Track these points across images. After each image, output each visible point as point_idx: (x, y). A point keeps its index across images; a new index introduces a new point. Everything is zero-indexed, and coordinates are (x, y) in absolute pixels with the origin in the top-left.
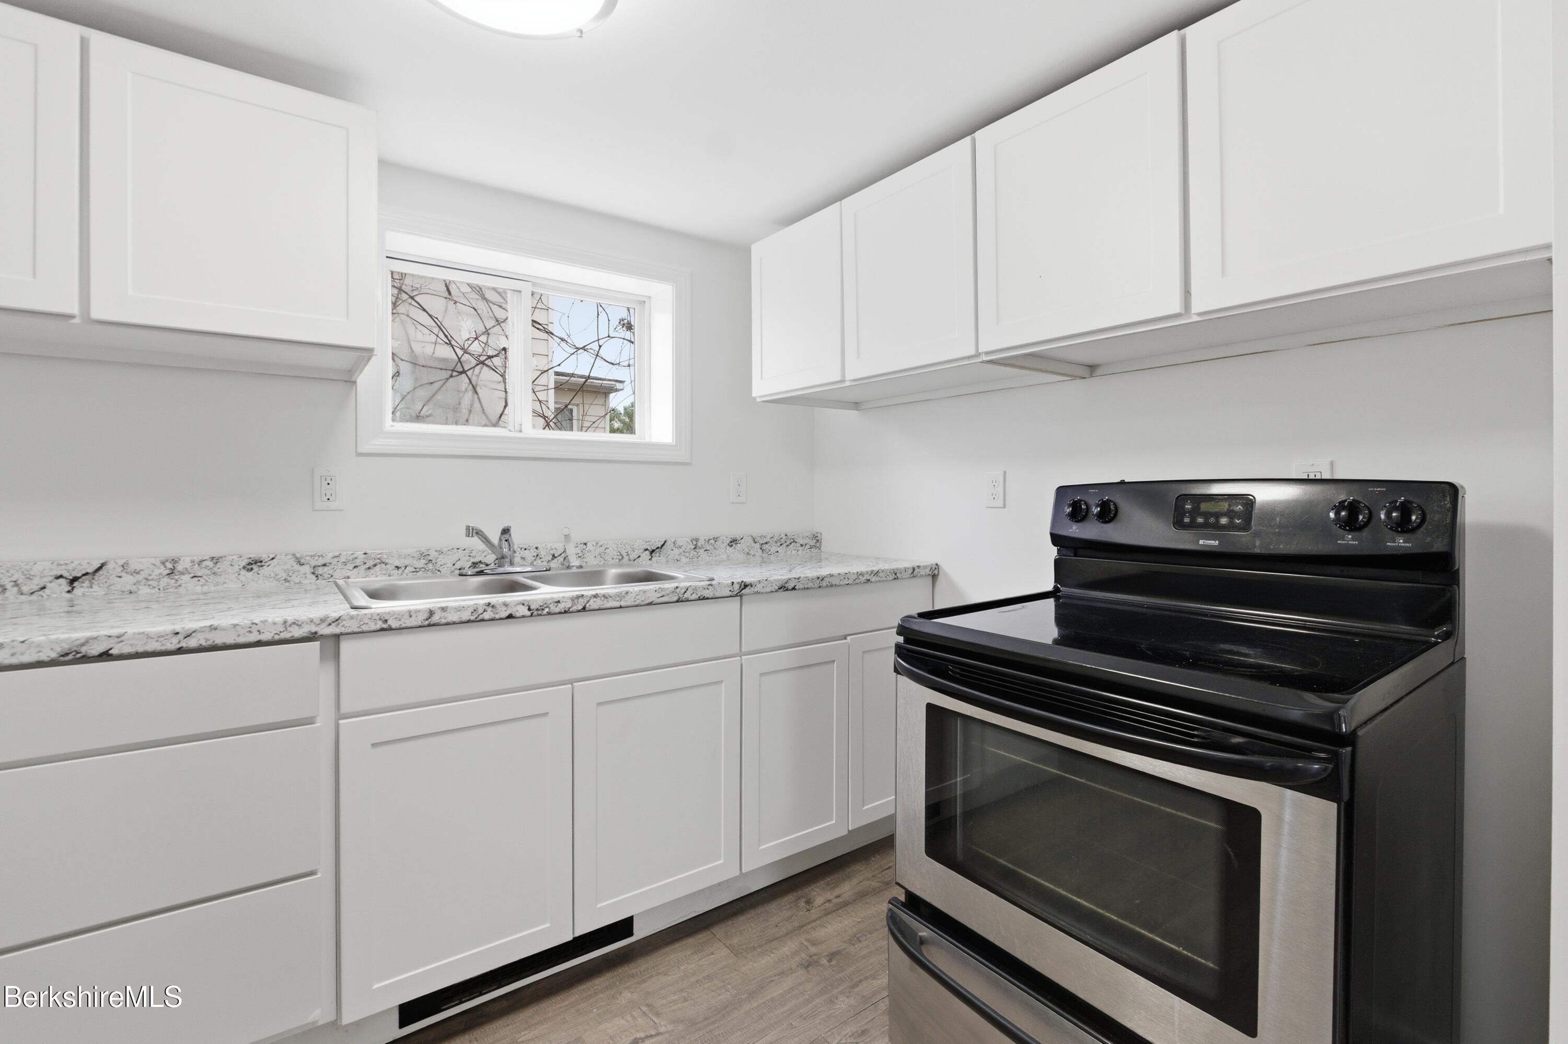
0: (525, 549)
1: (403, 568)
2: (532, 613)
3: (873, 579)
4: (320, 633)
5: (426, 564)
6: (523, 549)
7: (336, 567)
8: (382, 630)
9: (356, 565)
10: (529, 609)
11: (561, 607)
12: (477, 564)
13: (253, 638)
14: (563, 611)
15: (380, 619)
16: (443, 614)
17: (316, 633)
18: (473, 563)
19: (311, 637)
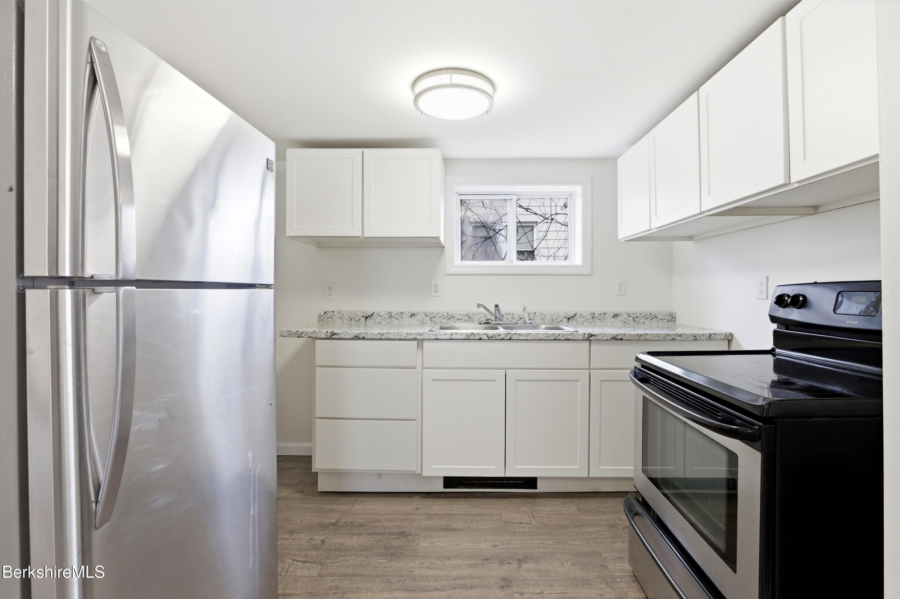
0: (508, 314)
1: (460, 320)
2: (489, 338)
3: (678, 338)
4: (417, 338)
5: (469, 319)
6: (507, 315)
7: (438, 318)
8: (436, 339)
9: (444, 317)
10: (488, 337)
11: (501, 337)
12: (488, 319)
13: (399, 337)
14: (501, 339)
15: (435, 335)
16: (456, 336)
17: (416, 338)
18: (486, 319)
19: (415, 339)
